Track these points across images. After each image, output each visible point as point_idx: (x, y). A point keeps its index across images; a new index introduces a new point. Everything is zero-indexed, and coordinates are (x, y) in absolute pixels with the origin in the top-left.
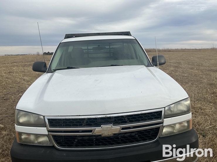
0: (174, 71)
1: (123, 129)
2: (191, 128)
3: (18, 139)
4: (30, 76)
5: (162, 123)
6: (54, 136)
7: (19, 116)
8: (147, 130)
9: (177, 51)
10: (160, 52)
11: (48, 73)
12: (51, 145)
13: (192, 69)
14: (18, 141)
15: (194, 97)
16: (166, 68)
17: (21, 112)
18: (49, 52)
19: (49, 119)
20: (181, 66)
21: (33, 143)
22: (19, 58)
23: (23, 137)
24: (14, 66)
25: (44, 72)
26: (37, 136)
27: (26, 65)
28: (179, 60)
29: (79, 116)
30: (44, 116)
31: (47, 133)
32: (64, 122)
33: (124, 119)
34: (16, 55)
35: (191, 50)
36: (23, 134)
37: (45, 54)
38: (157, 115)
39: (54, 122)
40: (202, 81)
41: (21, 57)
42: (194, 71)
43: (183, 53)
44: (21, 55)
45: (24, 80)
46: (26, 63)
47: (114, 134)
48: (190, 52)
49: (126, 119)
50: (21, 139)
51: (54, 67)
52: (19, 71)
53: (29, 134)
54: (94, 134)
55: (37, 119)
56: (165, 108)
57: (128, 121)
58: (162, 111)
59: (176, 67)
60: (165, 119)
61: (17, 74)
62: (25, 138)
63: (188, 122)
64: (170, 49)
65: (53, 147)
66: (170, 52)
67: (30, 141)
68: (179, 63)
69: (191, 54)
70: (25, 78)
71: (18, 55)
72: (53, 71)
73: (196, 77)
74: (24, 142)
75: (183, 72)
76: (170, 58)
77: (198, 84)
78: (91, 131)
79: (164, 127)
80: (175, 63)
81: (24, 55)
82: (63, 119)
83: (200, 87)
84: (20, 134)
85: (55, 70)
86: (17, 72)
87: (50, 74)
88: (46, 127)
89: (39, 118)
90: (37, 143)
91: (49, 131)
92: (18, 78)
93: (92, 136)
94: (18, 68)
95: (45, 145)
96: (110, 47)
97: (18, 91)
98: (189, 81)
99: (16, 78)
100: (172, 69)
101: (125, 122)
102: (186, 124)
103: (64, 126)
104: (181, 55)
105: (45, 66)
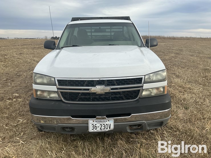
0: (174, 57)
1: (112, 89)
2: (166, 93)
3: (34, 94)
4: (39, 58)
5: (142, 87)
6: (61, 92)
7: (36, 78)
8: (130, 91)
9: (182, 39)
10: (165, 39)
11: (56, 49)
12: (60, 99)
13: (192, 56)
14: (35, 96)
15: (187, 79)
16: (167, 54)
17: (38, 74)
18: (56, 37)
19: (58, 80)
20: (182, 53)
21: (46, 98)
22: (28, 41)
23: (39, 93)
24: (24, 48)
25: (53, 49)
26: (50, 92)
27: (35, 48)
28: (181, 47)
29: (80, 78)
30: (55, 78)
31: (56, 90)
32: (69, 83)
33: (114, 83)
34: (25, 39)
35: (196, 38)
36: (38, 91)
37: (53, 38)
38: (139, 80)
39: (61, 82)
40: (198, 66)
41: (29, 40)
42: (193, 58)
43: (188, 41)
44: (30, 39)
45: (34, 60)
46: (35, 46)
47: (105, 93)
48: (195, 41)
49: (115, 83)
50: (37, 95)
51: (61, 45)
52: (29, 53)
53: (43, 91)
54: (91, 92)
55: (49, 80)
56: (145, 75)
57: (116, 84)
58: (142, 78)
59: (177, 53)
60: (144, 84)
61: (28, 56)
62: (40, 95)
63: (164, 88)
64: (175, 36)
65: (61, 100)
66: (175, 40)
67: (44, 97)
68: (181, 50)
69: (195, 42)
70: (35, 59)
71: (27, 39)
72: (61, 48)
73: (194, 63)
74: (39, 97)
75: (183, 59)
76: (174, 45)
77: (193, 69)
78: (88, 90)
79: (143, 90)
80: (177, 50)
81: (33, 39)
82: (68, 80)
83: (195, 71)
84: (37, 91)
85: (62, 48)
86: (27, 54)
87: (58, 51)
88: (56, 86)
89: (51, 80)
90: (49, 98)
91: (58, 89)
92: (28, 59)
93: (89, 93)
94: (28, 50)
95: (55, 99)
96: (111, 30)
97: (29, 69)
98: (186, 66)
99: (27, 58)
100: (173, 55)
101: (114, 85)
102: (162, 90)
103: (69, 85)
104: (185, 43)
105: (55, 44)
